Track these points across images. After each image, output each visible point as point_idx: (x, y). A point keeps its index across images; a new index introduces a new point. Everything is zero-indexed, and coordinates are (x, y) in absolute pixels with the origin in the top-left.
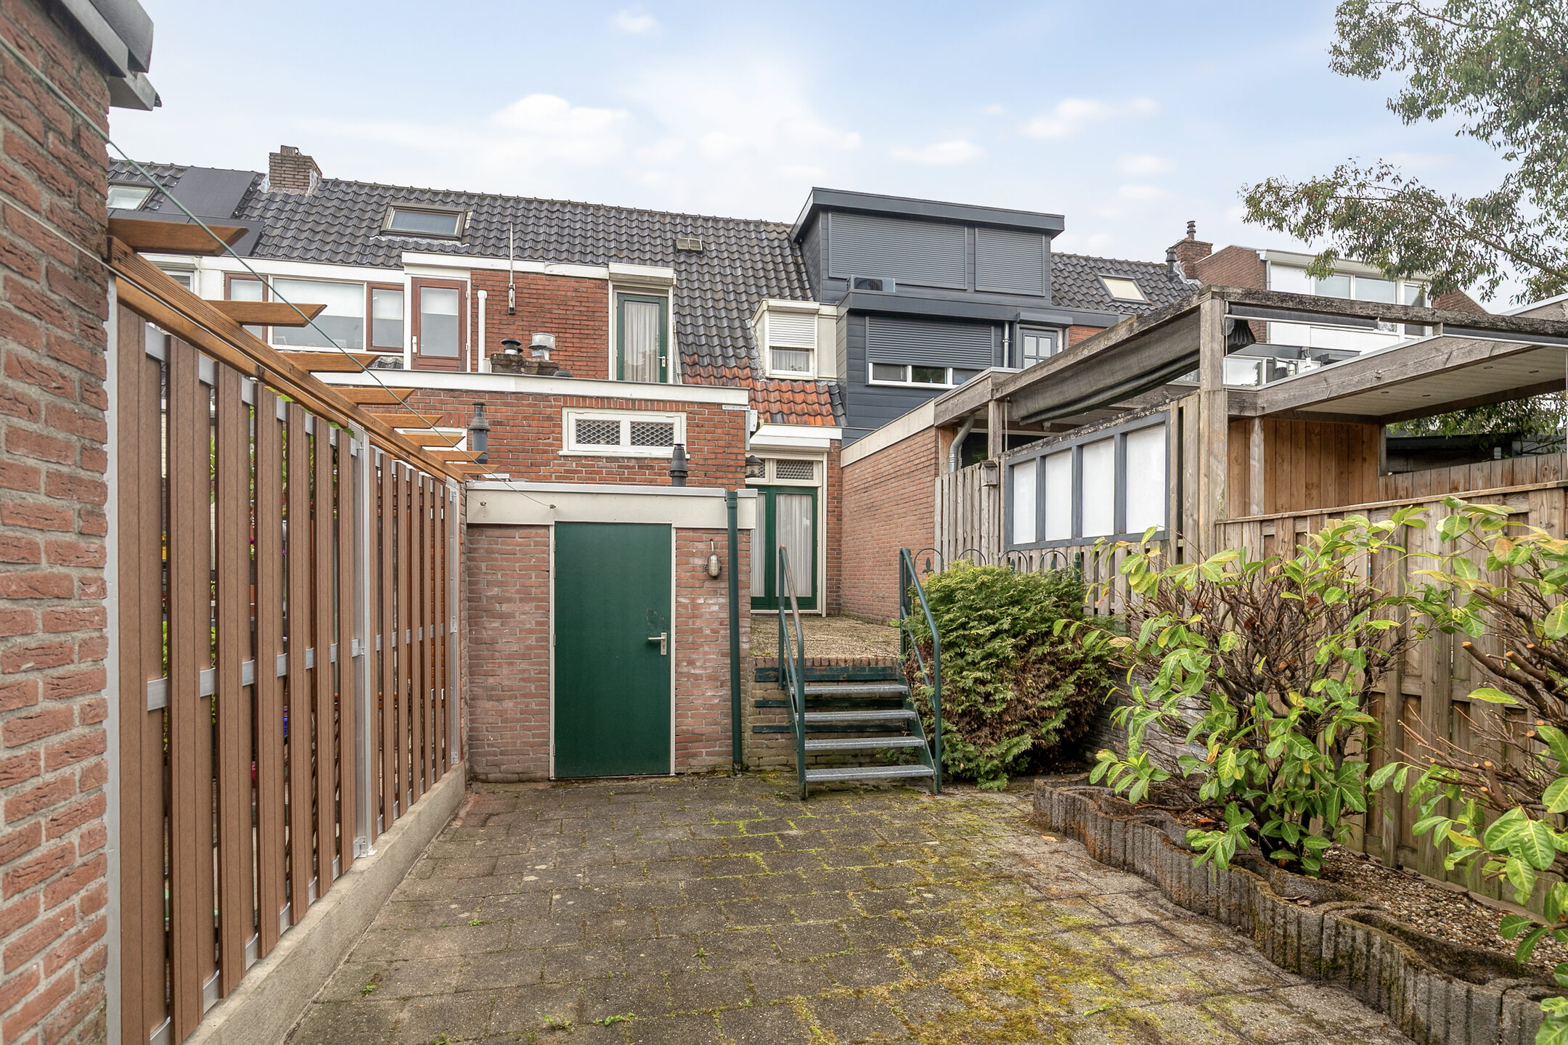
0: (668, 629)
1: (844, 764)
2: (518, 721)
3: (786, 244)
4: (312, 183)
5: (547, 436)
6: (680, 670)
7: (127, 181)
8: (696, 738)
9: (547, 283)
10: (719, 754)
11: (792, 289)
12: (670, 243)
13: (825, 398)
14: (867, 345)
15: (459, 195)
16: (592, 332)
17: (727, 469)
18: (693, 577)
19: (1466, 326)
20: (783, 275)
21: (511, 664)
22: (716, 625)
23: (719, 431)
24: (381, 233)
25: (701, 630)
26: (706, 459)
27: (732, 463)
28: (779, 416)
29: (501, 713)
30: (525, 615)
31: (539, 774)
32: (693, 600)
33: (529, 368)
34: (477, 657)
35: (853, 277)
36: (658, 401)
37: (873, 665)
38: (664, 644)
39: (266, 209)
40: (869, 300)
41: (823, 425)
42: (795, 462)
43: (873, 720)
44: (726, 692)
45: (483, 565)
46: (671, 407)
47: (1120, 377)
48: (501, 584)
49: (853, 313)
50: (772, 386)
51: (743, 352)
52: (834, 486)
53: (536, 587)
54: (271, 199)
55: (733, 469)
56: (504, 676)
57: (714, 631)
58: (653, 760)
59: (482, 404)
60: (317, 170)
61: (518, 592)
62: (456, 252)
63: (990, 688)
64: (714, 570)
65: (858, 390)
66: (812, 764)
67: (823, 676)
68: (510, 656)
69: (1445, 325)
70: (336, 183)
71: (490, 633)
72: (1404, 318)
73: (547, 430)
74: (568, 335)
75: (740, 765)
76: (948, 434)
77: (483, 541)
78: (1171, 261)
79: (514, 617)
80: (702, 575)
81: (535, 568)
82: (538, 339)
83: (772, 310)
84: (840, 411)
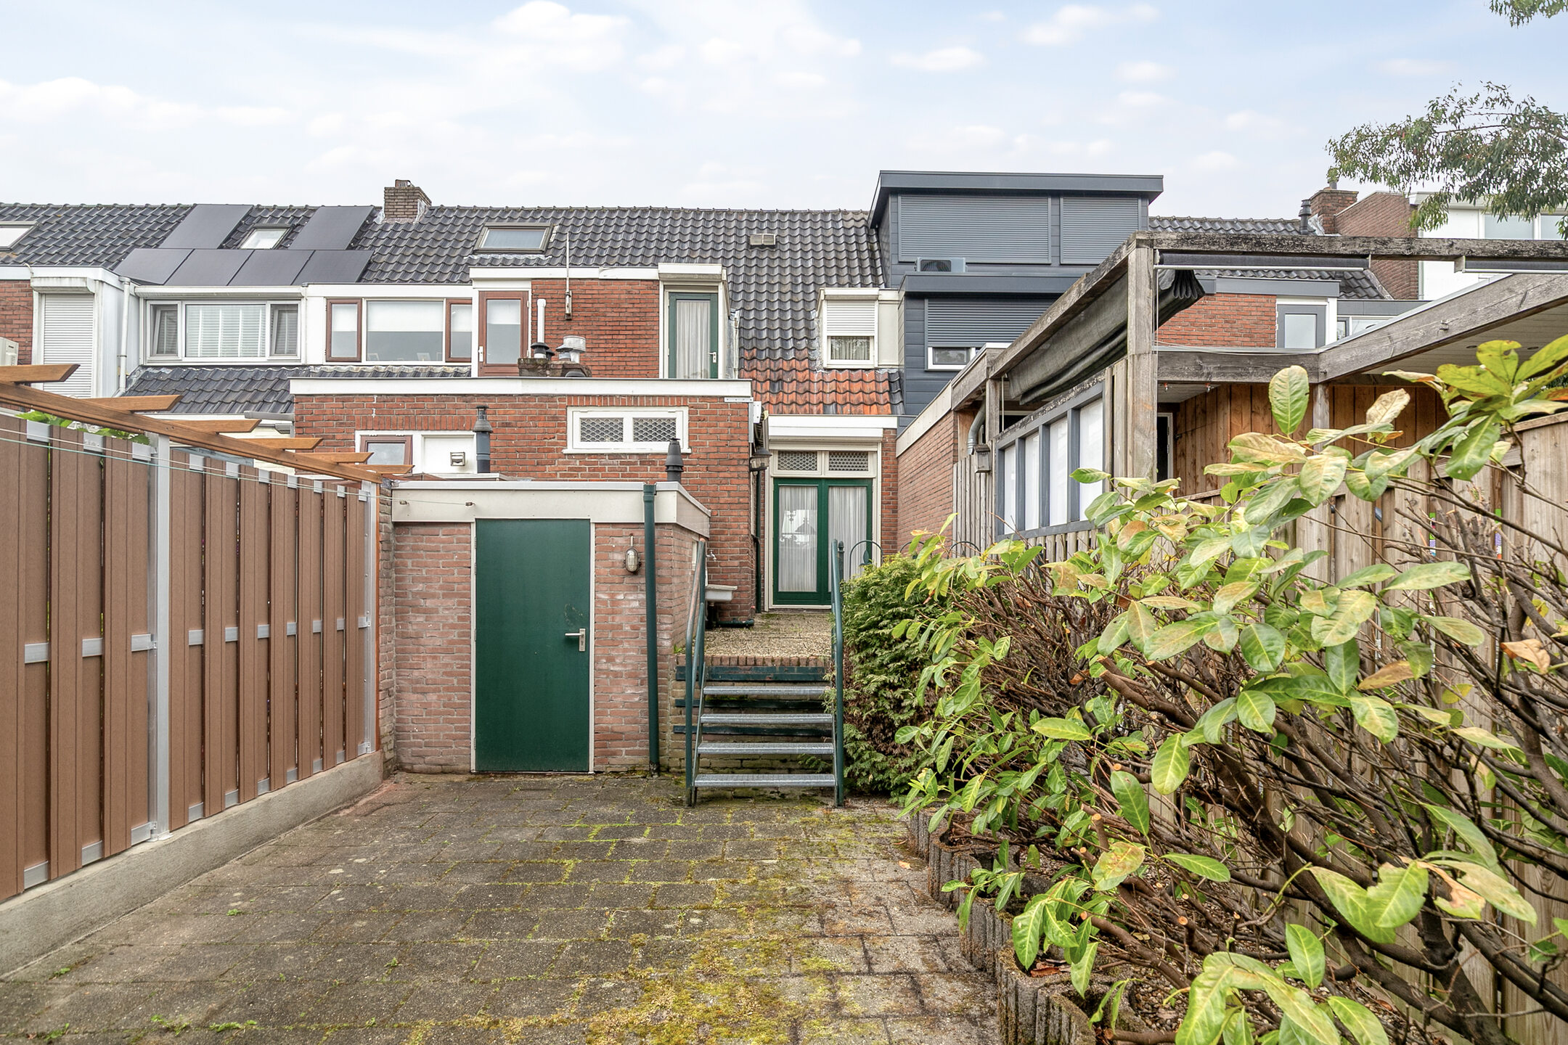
0: (587, 625)
1: (771, 769)
2: (441, 713)
3: (863, 231)
4: (420, 212)
5: (552, 435)
6: (599, 666)
7: (271, 225)
8: (616, 736)
9: (602, 287)
10: (639, 753)
11: (863, 277)
12: (744, 240)
13: (884, 386)
14: (926, 329)
15: (548, 210)
16: (643, 332)
17: (729, 462)
18: (612, 573)
19: (1500, 258)
20: (856, 263)
21: (435, 658)
22: (636, 622)
23: (722, 424)
24: (474, 252)
25: (620, 627)
26: (708, 453)
27: (735, 456)
28: (832, 408)
29: (426, 706)
30: (447, 611)
31: (461, 766)
32: (612, 596)
33: (554, 370)
34: (403, 651)
35: (919, 259)
36: (660, 396)
37: (803, 665)
38: (582, 640)
39: (378, 238)
40: (934, 283)
41: (879, 414)
42: (850, 453)
43: (803, 724)
44: (644, 690)
45: (409, 562)
46: (673, 402)
47: (1085, 345)
48: (426, 580)
49: (911, 296)
50: (829, 377)
51: (803, 344)
52: (889, 476)
53: (459, 583)
54: (383, 230)
55: (735, 462)
56: (429, 670)
57: (634, 628)
58: (573, 756)
59: (485, 408)
60: (426, 199)
61: (441, 588)
62: (539, 264)
63: (898, 693)
64: (632, 566)
65: (916, 376)
66: (737, 768)
67: (748, 675)
68: (434, 650)
69: (1468, 258)
70: (441, 209)
71: (415, 627)
72: (1407, 253)
73: (552, 430)
74: (621, 337)
75: (658, 766)
76: (968, 417)
77: (409, 540)
78: (1305, 215)
79: (437, 612)
80: (622, 571)
81: (457, 564)
82: (569, 342)
83: (830, 299)
84: (898, 399)
